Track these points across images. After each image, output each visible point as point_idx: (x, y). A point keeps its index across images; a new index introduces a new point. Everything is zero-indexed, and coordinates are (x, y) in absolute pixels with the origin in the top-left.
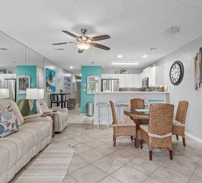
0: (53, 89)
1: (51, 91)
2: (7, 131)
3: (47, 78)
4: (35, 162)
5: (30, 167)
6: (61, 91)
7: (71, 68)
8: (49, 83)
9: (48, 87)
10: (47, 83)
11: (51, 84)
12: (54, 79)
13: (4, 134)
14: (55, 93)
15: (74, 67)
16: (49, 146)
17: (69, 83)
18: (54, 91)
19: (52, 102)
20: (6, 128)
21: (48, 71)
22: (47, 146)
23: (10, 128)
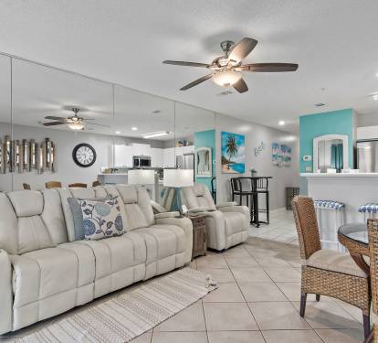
0: (239, 168)
1: (233, 172)
2: (99, 232)
3: (222, 150)
4: (137, 290)
5: (124, 296)
6: (253, 171)
7: (282, 123)
8: (227, 158)
9: (225, 166)
10: (223, 157)
11: (234, 159)
12: (241, 149)
13: (94, 236)
14: (244, 175)
15: (288, 122)
16: (179, 271)
17: (286, 155)
18: (243, 172)
19: (233, 193)
20: (97, 228)
21: (225, 136)
22: (176, 269)
23: (104, 228)
